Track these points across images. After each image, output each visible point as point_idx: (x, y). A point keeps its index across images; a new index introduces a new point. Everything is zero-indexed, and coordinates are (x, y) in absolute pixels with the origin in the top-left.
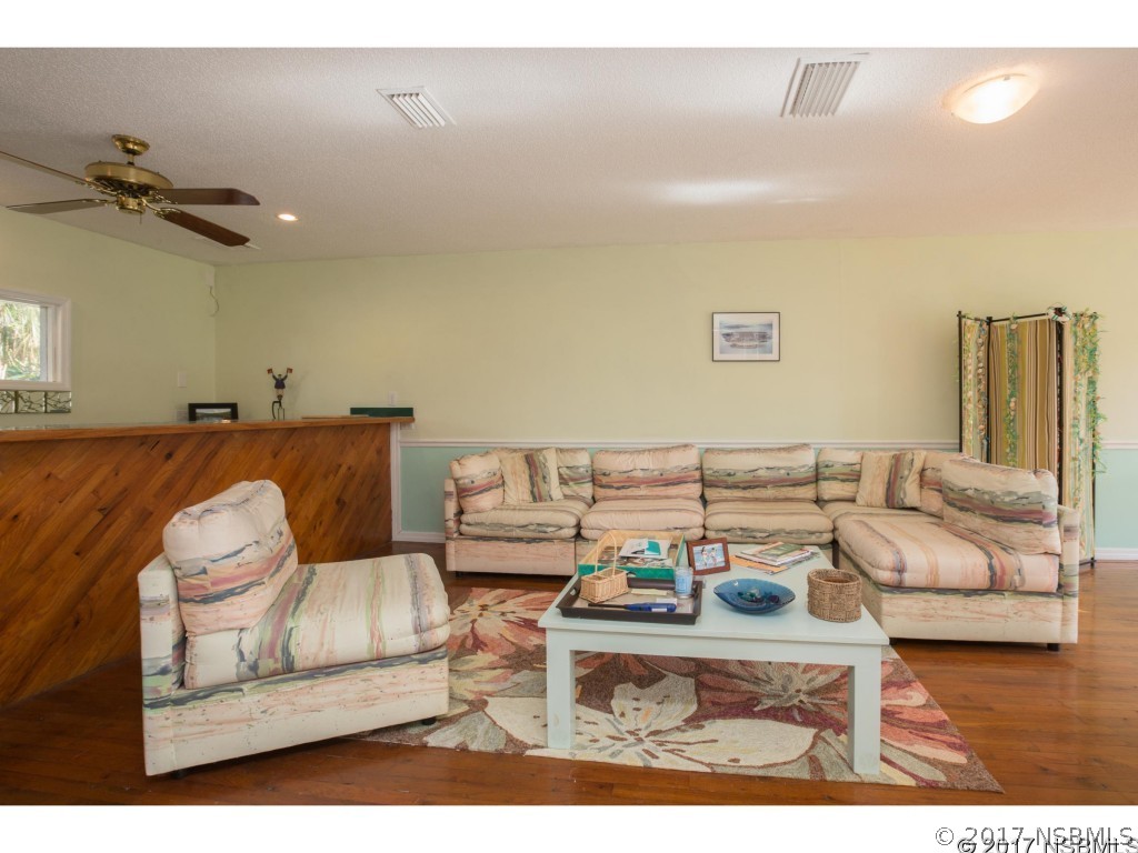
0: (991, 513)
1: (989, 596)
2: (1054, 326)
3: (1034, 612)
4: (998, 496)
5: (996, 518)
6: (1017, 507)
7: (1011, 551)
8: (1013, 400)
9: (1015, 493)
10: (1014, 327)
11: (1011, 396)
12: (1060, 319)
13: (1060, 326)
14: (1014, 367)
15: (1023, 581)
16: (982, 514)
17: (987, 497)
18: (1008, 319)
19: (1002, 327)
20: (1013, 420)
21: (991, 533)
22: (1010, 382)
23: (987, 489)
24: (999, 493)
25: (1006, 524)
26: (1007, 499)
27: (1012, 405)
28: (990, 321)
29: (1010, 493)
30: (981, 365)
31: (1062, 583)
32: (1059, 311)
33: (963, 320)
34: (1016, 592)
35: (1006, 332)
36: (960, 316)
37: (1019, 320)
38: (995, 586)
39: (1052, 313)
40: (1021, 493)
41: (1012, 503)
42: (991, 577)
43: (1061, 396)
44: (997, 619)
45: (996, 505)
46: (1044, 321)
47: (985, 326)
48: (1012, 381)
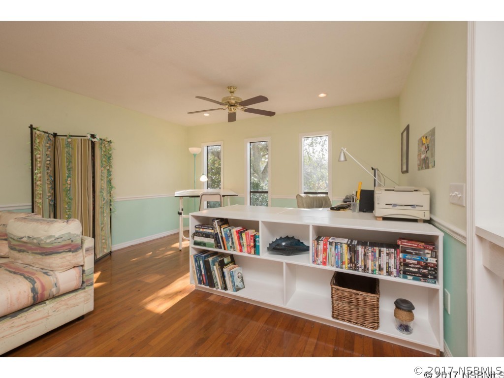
0: (38, 252)
1: (34, 309)
2: (90, 143)
3: (67, 305)
4: (42, 240)
5: (41, 254)
6: (55, 245)
7: (51, 273)
8: (69, 179)
9: (54, 236)
10: (69, 140)
11: (68, 177)
12: (93, 140)
13: (93, 144)
14: (69, 162)
15: (59, 290)
16: (33, 253)
17: (35, 241)
18: (66, 136)
19: (63, 140)
20: (69, 190)
21: (38, 264)
22: (67, 169)
23: (36, 236)
24: (43, 238)
25: (48, 257)
26: (48, 241)
27: (69, 182)
28: (55, 135)
29: (50, 237)
30: (49, 159)
31: (85, 279)
32: (93, 136)
33: (34, 131)
34: (54, 297)
35: (65, 142)
36: (32, 128)
37: (72, 137)
38: (37, 301)
39: (89, 136)
40: (57, 236)
41: (52, 243)
42: (34, 297)
43: (94, 177)
44: (40, 321)
45: (41, 245)
46: (86, 140)
47: (52, 137)
48: (69, 169)
